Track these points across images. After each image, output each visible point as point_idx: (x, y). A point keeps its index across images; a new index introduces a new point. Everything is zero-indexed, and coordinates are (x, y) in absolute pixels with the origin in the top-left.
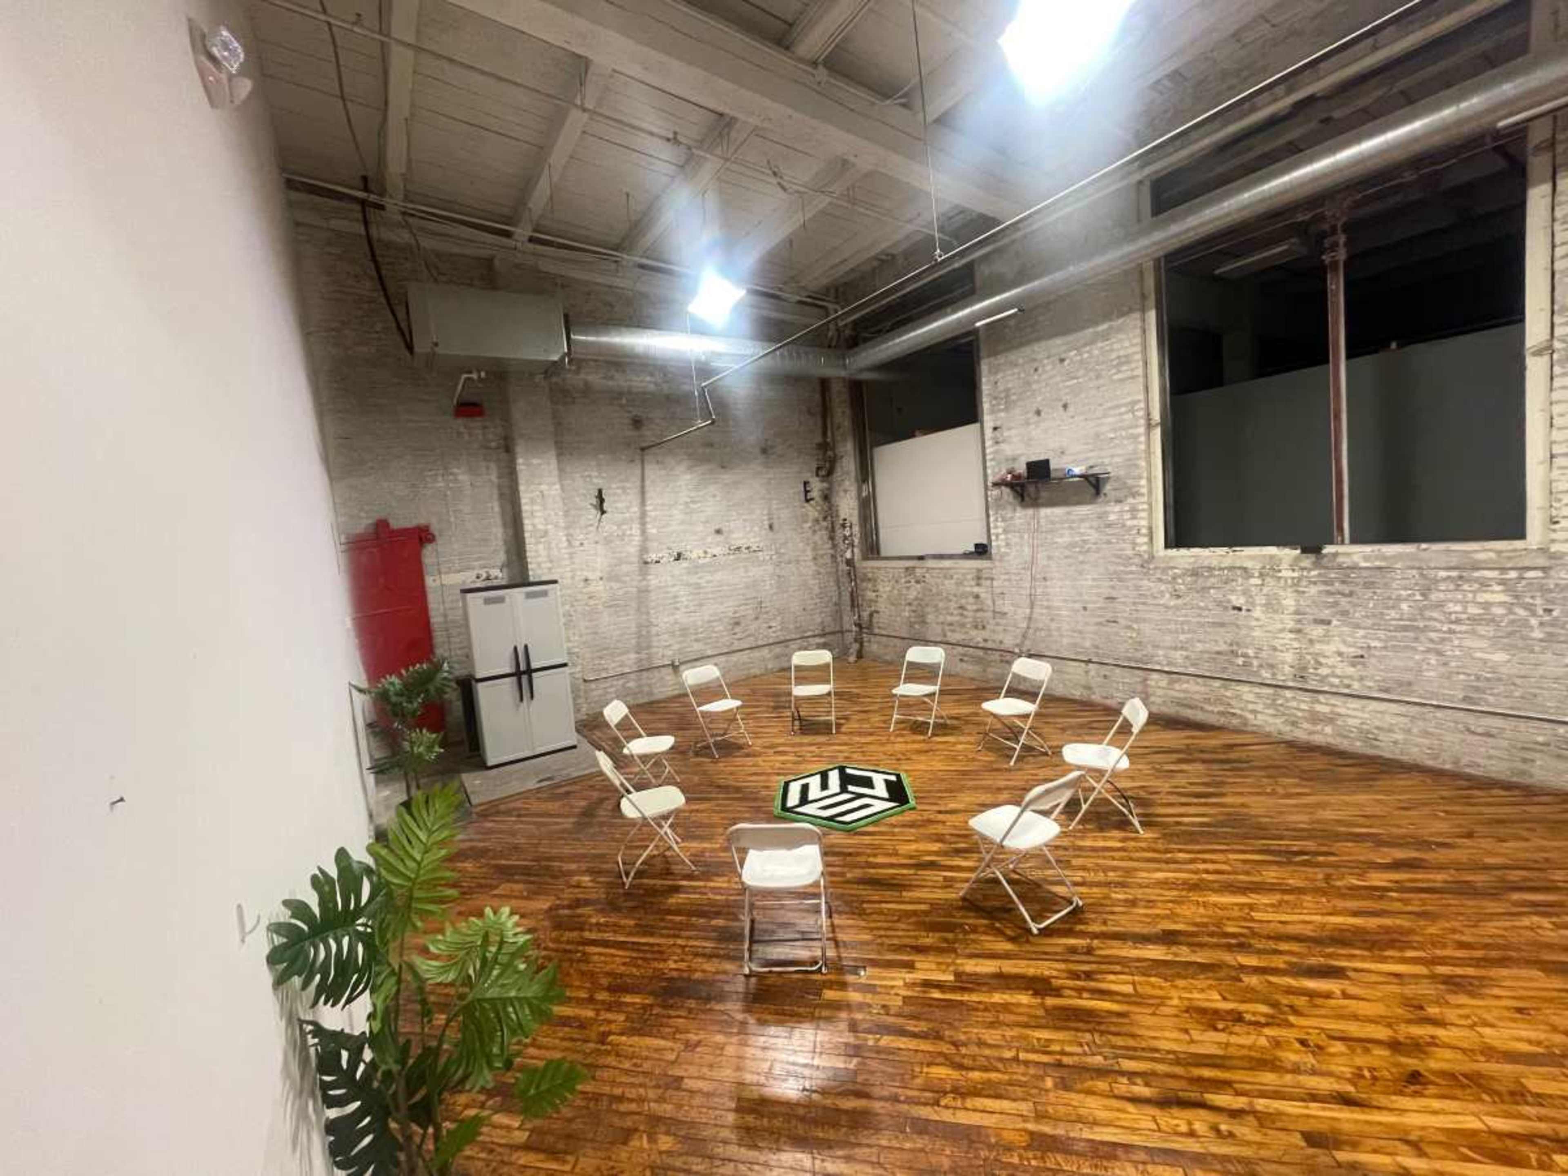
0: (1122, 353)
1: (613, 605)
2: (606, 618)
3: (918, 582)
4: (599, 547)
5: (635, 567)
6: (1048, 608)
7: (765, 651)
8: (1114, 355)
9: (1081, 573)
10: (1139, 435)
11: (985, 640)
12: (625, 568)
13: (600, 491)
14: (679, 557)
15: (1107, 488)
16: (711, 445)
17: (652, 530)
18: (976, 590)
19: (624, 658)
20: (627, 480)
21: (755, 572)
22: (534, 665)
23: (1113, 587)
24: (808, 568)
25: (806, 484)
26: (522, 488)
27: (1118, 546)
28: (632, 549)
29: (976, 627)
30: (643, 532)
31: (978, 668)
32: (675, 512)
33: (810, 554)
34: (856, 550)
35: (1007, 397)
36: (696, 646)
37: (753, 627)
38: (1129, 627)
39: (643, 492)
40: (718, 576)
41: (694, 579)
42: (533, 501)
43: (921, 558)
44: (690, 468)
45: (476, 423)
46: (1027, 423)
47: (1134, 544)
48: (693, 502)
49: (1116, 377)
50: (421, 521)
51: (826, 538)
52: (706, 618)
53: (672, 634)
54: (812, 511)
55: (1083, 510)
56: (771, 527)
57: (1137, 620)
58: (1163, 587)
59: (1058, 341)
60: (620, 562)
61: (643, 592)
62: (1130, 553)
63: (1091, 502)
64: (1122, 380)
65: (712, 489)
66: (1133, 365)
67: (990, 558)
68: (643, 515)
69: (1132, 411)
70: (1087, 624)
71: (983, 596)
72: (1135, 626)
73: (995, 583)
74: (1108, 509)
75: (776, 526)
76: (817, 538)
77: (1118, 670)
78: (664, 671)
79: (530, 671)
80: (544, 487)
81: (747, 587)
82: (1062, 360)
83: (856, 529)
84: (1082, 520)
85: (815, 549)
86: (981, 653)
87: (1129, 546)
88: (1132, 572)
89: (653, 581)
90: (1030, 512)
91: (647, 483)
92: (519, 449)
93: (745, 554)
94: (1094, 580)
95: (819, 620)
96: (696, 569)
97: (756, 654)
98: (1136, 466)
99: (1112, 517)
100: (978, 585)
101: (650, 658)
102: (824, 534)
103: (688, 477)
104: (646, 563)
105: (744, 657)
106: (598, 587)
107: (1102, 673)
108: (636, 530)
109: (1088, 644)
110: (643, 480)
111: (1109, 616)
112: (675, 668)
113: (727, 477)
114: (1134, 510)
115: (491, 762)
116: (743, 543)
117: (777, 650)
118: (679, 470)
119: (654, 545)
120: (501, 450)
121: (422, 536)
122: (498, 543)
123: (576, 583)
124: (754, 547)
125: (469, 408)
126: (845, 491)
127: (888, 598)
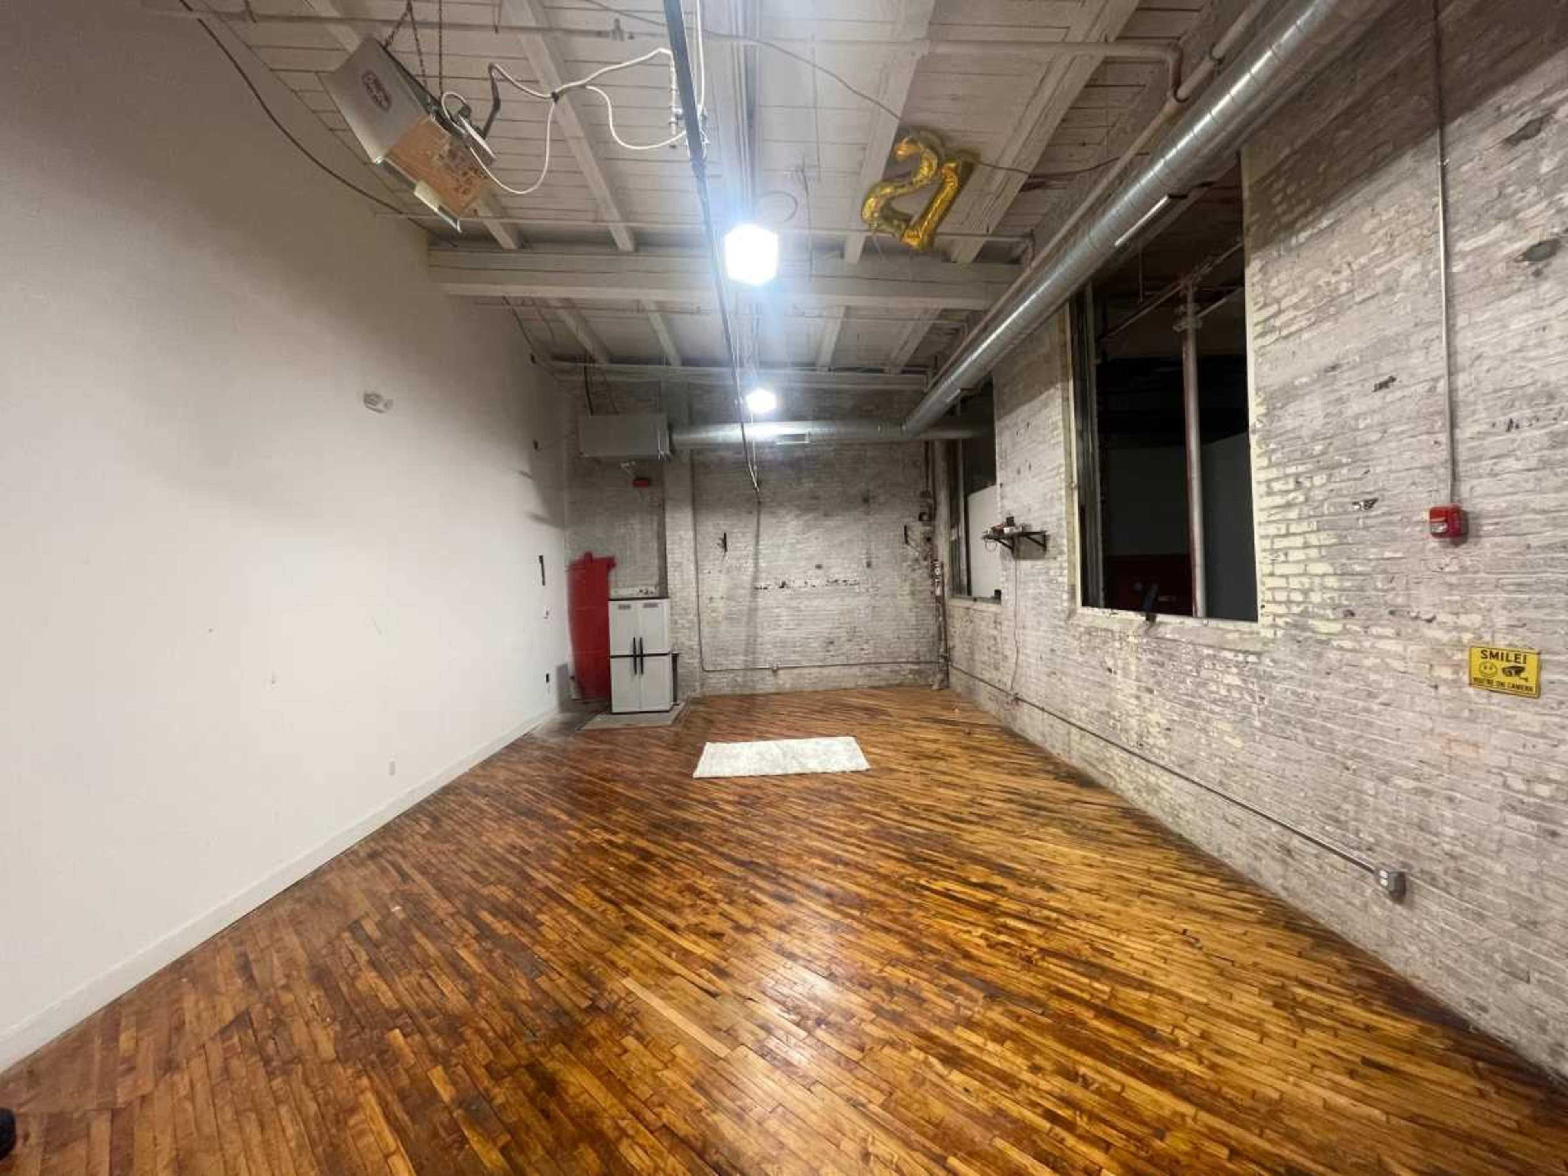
1: (730, 618)
2: (724, 627)
3: (971, 622)
6: (1024, 654)
7: (856, 670)
11: (999, 681)
14: (783, 585)
16: (816, 498)
17: (763, 564)
19: (735, 658)
20: (746, 527)
21: (851, 602)
22: (645, 652)
23: (1053, 640)
24: (905, 601)
26: (668, 533)
28: (747, 578)
29: (996, 668)
30: (756, 565)
32: (783, 551)
33: (907, 588)
34: (946, 589)
36: (794, 657)
39: (757, 536)
40: (816, 603)
41: (794, 604)
42: (674, 543)
43: (981, 599)
44: (797, 516)
45: (646, 491)
46: (1014, 482)
48: (798, 542)
50: (610, 554)
51: (926, 575)
53: (774, 645)
54: (912, 552)
56: (869, 565)
60: (736, 587)
61: (753, 611)
63: (1042, 559)
65: (815, 533)
67: (1000, 604)
68: (757, 553)
71: (998, 639)
73: (1003, 627)
74: (1050, 564)
76: (916, 575)
78: (765, 673)
79: (642, 656)
80: (682, 533)
81: (842, 614)
82: (1029, 424)
83: (947, 569)
84: (1038, 574)
85: (913, 585)
86: (997, 692)
87: (1059, 601)
89: (761, 602)
91: (762, 528)
92: (668, 507)
93: (842, 586)
94: (1045, 631)
95: (914, 649)
96: (797, 596)
97: (845, 670)
98: (1062, 526)
99: (1052, 573)
100: (996, 628)
101: (754, 662)
102: (925, 572)
103: (795, 523)
105: (834, 672)
106: (719, 604)
107: (1051, 723)
108: (750, 563)
109: (1043, 693)
110: (758, 527)
111: (1052, 667)
112: (775, 672)
113: (830, 523)
114: (1061, 567)
115: (615, 710)
116: (841, 577)
117: (868, 670)
118: (788, 518)
119: (763, 575)
120: (660, 508)
121: (609, 564)
122: (654, 570)
123: (704, 600)
124: (851, 581)
125: (642, 481)
126: (941, 534)
127: (959, 636)
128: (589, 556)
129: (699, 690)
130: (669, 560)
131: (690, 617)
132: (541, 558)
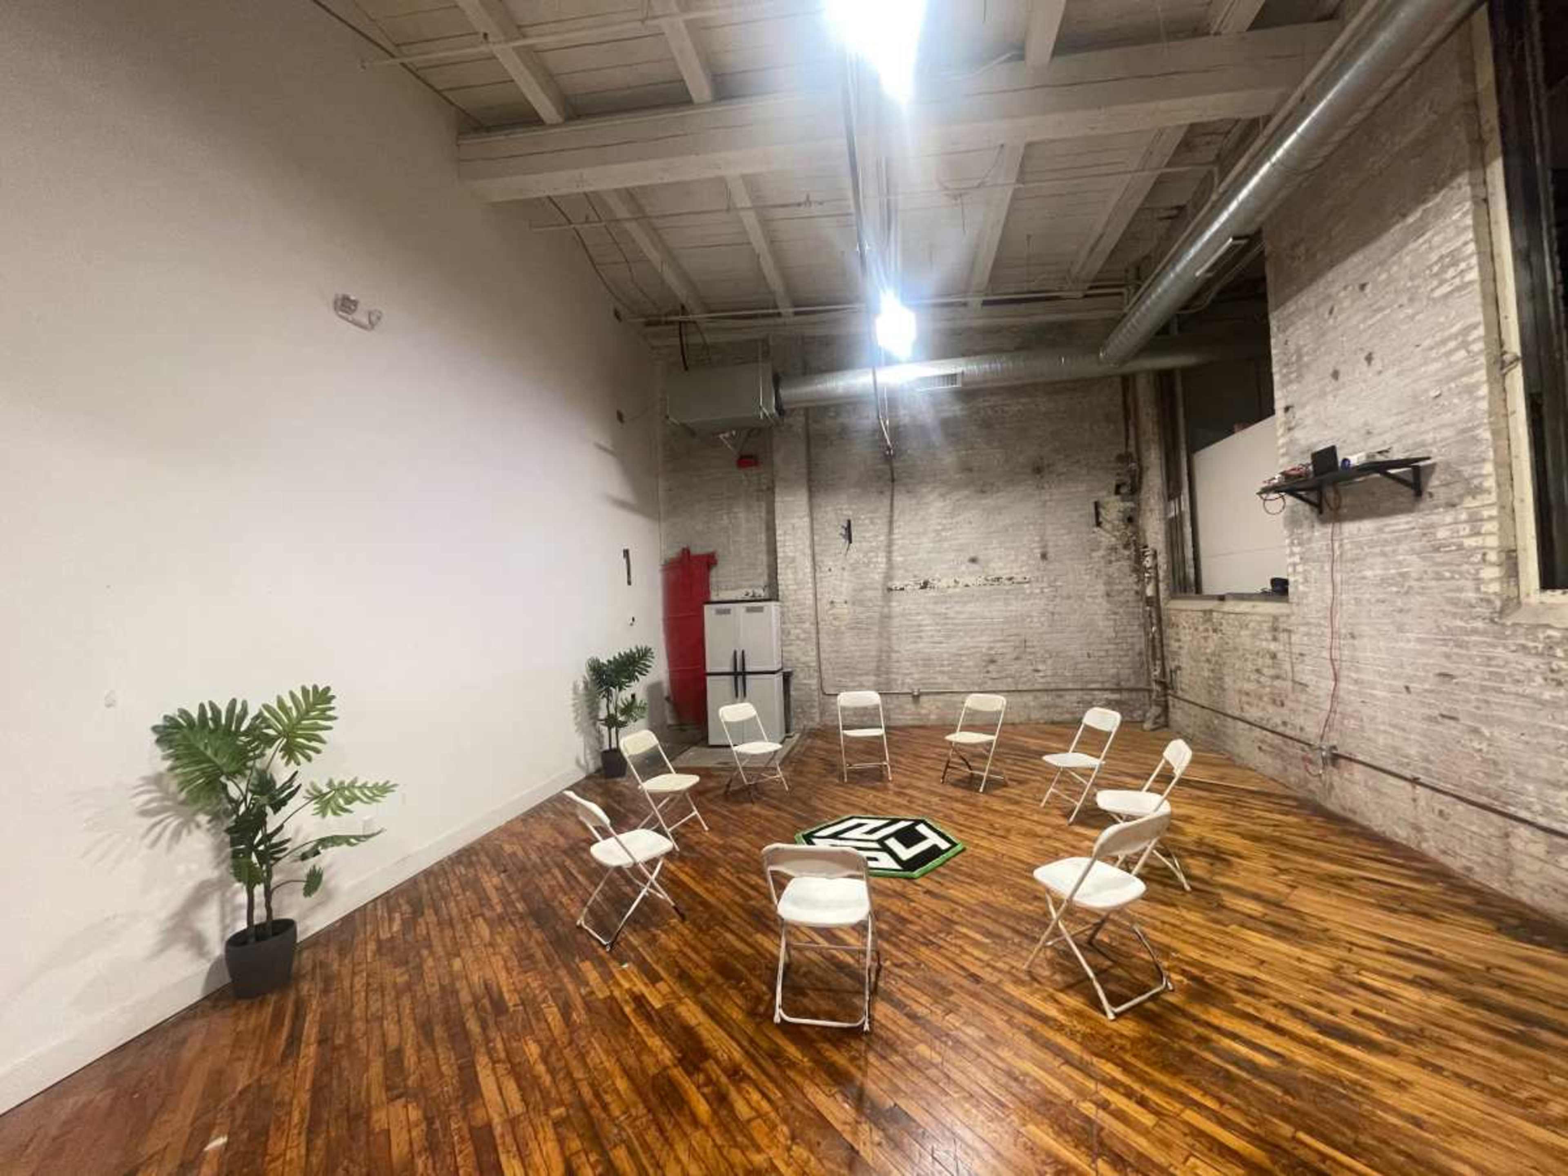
0: (1444, 251)
1: (856, 626)
2: (848, 640)
3: (1215, 631)
4: (846, 574)
5: (879, 594)
6: (1356, 682)
7: (1028, 698)
8: (1434, 257)
9: (1400, 629)
10: (1476, 386)
11: (1285, 723)
12: (869, 594)
13: (849, 522)
14: (925, 585)
15: (1434, 483)
16: (969, 470)
17: (898, 558)
18: (1273, 646)
19: (864, 678)
20: (875, 511)
21: (1017, 606)
22: (748, 668)
23: (1447, 656)
24: (1098, 606)
25: (1097, 505)
26: (777, 522)
27: (1452, 584)
28: (878, 576)
29: (1274, 702)
30: (889, 560)
31: (1279, 764)
32: (925, 540)
33: (1101, 588)
34: (1162, 586)
35: (1300, 357)
36: (940, 679)
37: (1014, 668)
38: (1476, 731)
39: (891, 522)
40: (970, 608)
41: (941, 609)
42: (785, 533)
43: (1222, 598)
44: (943, 495)
45: (753, 470)
46: (1323, 394)
47: (1478, 580)
48: (945, 529)
49: (1438, 293)
50: (710, 550)
51: (1127, 570)
52: (954, 651)
53: (915, 663)
54: (1106, 538)
55: (1401, 522)
56: (1044, 556)
57: (1488, 720)
58: (1530, 662)
59: (1356, 258)
60: (864, 588)
61: (886, 618)
62: (1471, 596)
63: (1409, 510)
64: (1446, 296)
65: (968, 515)
66: (1463, 265)
67: (1287, 601)
68: (890, 544)
69: (1465, 345)
70: (1410, 717)
71: (1280, 655)
72: (1486, 732)
73: (1294, 638)
74: (1434, 518)
75: (1051, 555)
76: (1113, 569)
77: (1461, 807)
78: (903, 699)
79: (744, 673)
80: (795, 521)
81: (1007, 621)
82: (1363, 287)
83: (1162, 559)
84: (1398, 541)
85: (1108, 583)
86: (1278, 740)
87: (1470, 584)
88: (1475, 631)
89: (896, 607)
90: (1328, 529)
91: (896, 512)
92: (777, 490)
93: (1007, 586)
94: (1420, 640)
95: (1113, 671)
96: (944, 599)
97: (1013, 699)
98: (1476, 440)
99: (1442, 534)
100: (1275, 639)
101: (889, 683)
102: (1126, 565)
103: (939, 504)
104: (890, 590)
106: (843, 610)
107: (1438, 807)
108: (882, 559)
109: (1413, 751)
110: (892, 510)
111: (1445, 707)
112: (916, 698)
113: (989, 501)
114: (1475, 519)
116: (1005, 574)
117: (1045, 698)
118: (931, 497)
119: (900, 573)
120: (768, 493)
121: (709, 561)
122: (762, 570)
123: (824, 605)
124: (1019, 578)
125: (746, 461)
126: (1151, 510)
127: (1189, 652)
128: (686, 552)
129: (817, 719)
130: (780, 555)
131: (807, 625)
132: (626, 553)
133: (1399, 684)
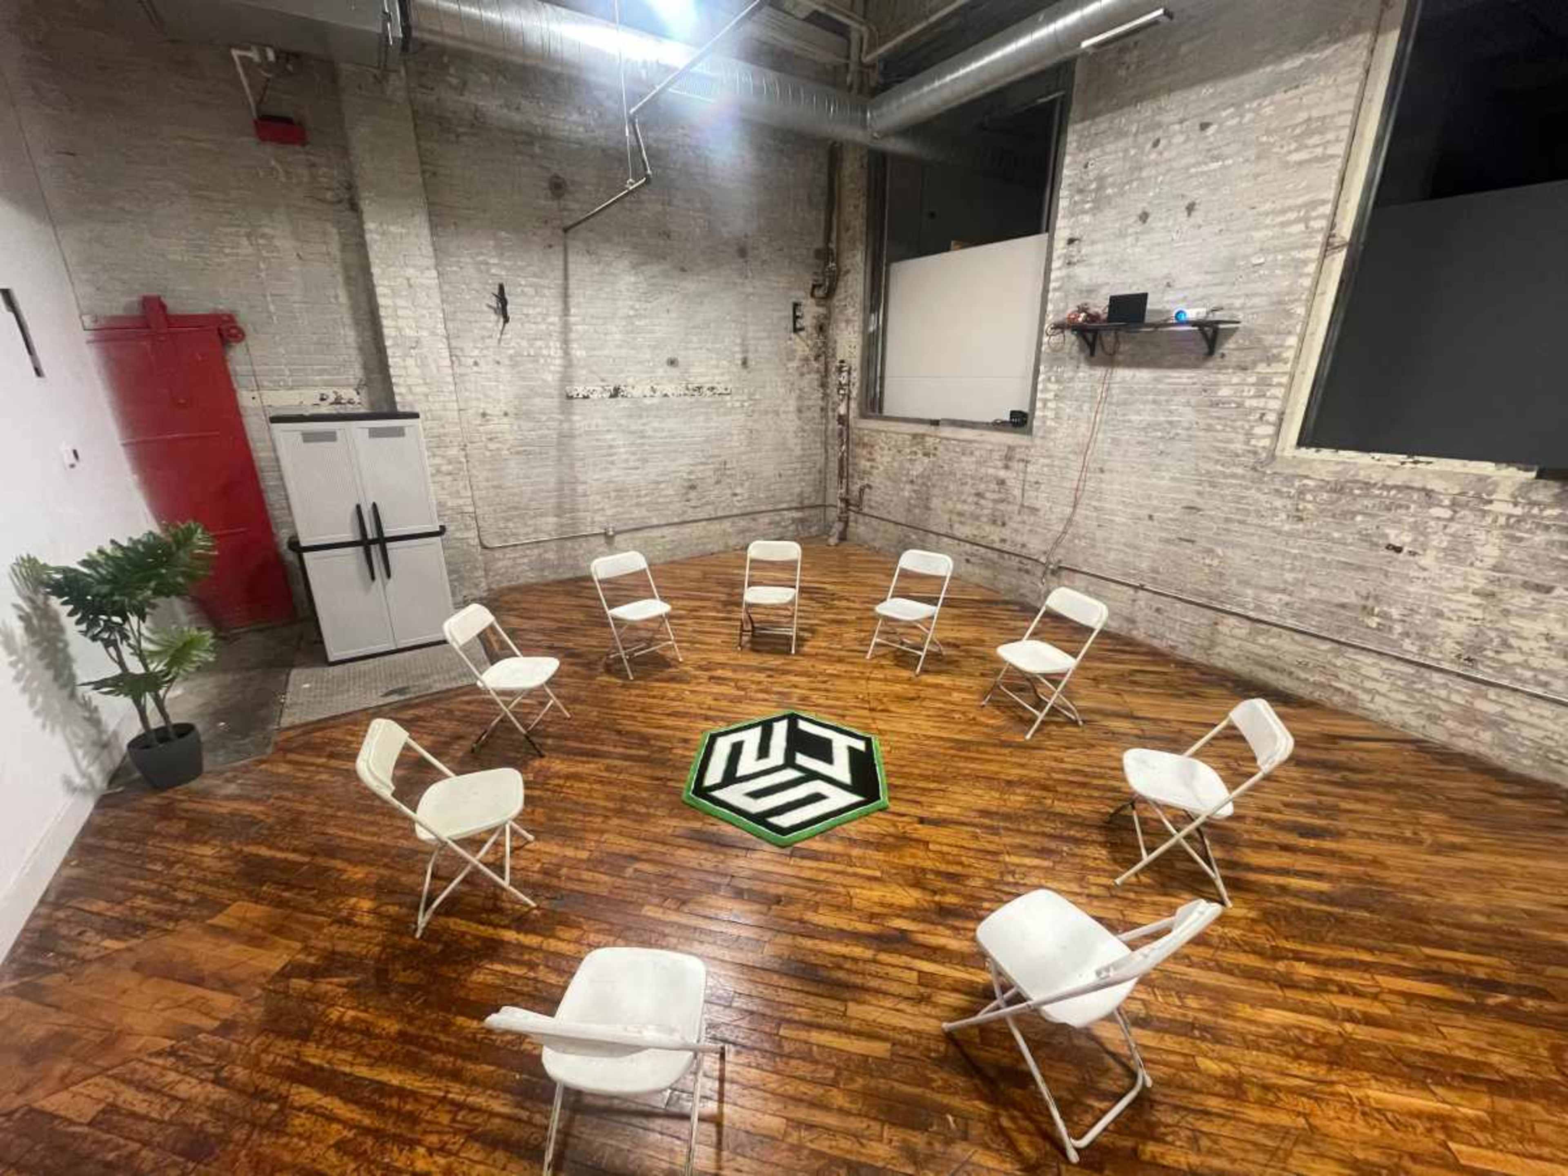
1: (523, 451)
2: (514, 467)
3: (926, 455)
4: (502, 371)
5: (555, 402)
6: (1096, 509)
9: (1156, 468)
11: (1003, 541)
12: (542, 402)
13: (502, 287)
14: (615, 393)
17: (578, 352)
18: (1002, 474)
20: (540, 274)
21: (720, 422)
23: (1199, 493)
25: (796, 307)
27: (1223, 436)
28: (551, 377)
29: (994, 522)
30: (566, 353)
32: (612, 328)
33: (793, 403)
34: (853, 404)
37: (712, 493)
38: (1210, 551)
39: (566, 295)
40: (668, 424)
41: (636, 425)
43: (935, 423)
44: (634, 266)
47: (1250, 435)
48: (638, 315)
51: (816, 384)
52: (651, 478)
53: (606, 495)
54: (801, 346)
55: (1181, 377)
56: (745, 363)
57: (1224, 544)
58: (1279, 503)
60: (531, 393)
61: (566, 437)
62: (1239, 447)
63: (1195, 367)
65: (664, 300)
66: (1330, 136)
67: (1029, 432)
68: (566, 329)
69: (1306, 219)
70: (1147, 538)
71: (1009, 483)
72: (1219, 551)
73: (1030, 468)
74: (1222, 378)
75: (751, 363)
76: (803, 382)
77: (1177, 605)
81: (707, 441)
83: (856, 375)
84: (1175, 393)
85: (800, 397)
86: (994, 556)
87: (1241, 438)
88: (1234, 476)
89: (579, 423)
90: (1100, 372)
91: (572, 283)
93: (706, 396)
94: (1172, 479)
95: (798, 489)
96: (638, 411)
99: (1224, 392)
100: (1007, 467)
102: (814, 377)
104: (571, 397)
106: (502, 426)
108: (556, 351)
109: (1144, 565)
111: (1185, 533)
113: (690, 284)
114: (1263, 384)
116: (706, 381)
119: (581, 373)
120: (343, 206)
124: (720, 388)
126: (848, 321)
127: (886, 471)
129: (483, 584)
130: (388, 331)
133: (1145, 513)
